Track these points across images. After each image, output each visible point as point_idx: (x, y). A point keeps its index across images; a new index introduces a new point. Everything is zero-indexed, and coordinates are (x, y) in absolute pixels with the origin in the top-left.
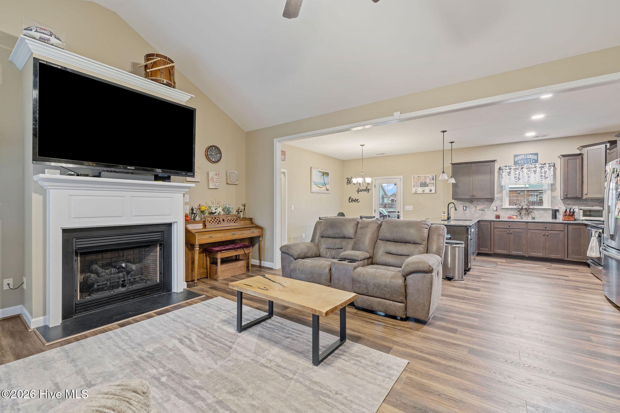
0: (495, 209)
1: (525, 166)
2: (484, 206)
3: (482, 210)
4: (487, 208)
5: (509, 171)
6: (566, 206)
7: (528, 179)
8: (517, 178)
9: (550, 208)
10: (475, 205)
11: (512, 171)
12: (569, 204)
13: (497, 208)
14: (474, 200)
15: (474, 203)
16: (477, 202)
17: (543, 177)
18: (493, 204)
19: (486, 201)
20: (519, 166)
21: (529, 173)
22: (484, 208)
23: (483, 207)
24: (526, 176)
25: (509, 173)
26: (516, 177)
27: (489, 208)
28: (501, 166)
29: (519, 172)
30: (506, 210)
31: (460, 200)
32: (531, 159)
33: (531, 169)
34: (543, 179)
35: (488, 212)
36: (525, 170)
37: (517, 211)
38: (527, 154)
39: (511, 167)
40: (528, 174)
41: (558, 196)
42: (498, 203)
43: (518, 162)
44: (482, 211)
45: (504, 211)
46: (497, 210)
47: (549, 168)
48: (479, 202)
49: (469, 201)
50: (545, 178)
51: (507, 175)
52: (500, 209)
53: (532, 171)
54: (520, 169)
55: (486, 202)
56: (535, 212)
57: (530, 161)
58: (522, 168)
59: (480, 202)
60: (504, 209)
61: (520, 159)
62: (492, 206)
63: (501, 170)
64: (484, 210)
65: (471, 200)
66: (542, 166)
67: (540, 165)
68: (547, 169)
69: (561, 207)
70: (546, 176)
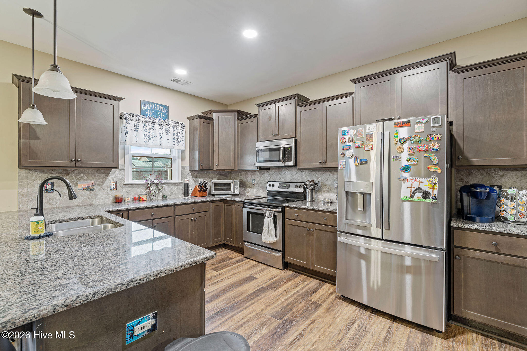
0: (113, 185)
1: (157, 121)
2: (93, 182)
3: (88, 190)
4: (98, 185)
5: (136, 123)
6: (194, 178)
7: (160, 141)
8: (147, 137)
9: (181, 181)
10: (75, 180)
11: (141, 125)
12: (196, 177)
13: (116, 184)
14: (72, 170)
15: (73, 175)
16: (79, 173)
17: (175, 140)
18: (109, 178)
19: (97, 172)
20: (149, 118)
21: (161, 131)
22: (93, 186)
23: (91, 183)
24: (158, 135)
25: (137, 127)
26: (146, 134)
27: (103, 184)
28: (125, 113)
29: (150, 129)
30: (130, 187)
31: (35, 170)
32: (162, 112)
33: (164, 127)
34: (175, 143)
35: (100, 193)
36: (157, 127)
37: (145, 188)
38: (157, 104)
39: (140, 118)
40: (161, 133)
41: (188, 166)
42: (118, 175)
43: (147, 113)
44: (88, 192)
45: (127, 189)
46: (116, 188)
47: (181, 129)
48: (82, 175)
49: (60, 171)
50: (177, 142)
51: (133, 129)
52: (122, 186)
53: (164, 130)
54: (150, 123)
55: (97, 174)
56: (166, 187)
57: (161, 115)
58: (153, 123)
59: (84, 173)
60: (127, 186)
61: (148, 109)
62: (107, 181)
63: (124, 120)
64: (93, 190)
65: (65, 170)
66: (176, 125)
67: (173, 124)
68: (180, 131)
69: (190, 180)
70: (179, 139)
